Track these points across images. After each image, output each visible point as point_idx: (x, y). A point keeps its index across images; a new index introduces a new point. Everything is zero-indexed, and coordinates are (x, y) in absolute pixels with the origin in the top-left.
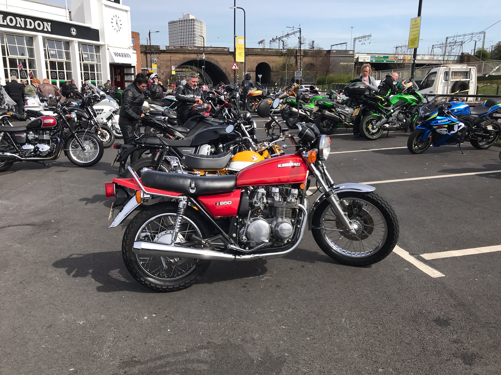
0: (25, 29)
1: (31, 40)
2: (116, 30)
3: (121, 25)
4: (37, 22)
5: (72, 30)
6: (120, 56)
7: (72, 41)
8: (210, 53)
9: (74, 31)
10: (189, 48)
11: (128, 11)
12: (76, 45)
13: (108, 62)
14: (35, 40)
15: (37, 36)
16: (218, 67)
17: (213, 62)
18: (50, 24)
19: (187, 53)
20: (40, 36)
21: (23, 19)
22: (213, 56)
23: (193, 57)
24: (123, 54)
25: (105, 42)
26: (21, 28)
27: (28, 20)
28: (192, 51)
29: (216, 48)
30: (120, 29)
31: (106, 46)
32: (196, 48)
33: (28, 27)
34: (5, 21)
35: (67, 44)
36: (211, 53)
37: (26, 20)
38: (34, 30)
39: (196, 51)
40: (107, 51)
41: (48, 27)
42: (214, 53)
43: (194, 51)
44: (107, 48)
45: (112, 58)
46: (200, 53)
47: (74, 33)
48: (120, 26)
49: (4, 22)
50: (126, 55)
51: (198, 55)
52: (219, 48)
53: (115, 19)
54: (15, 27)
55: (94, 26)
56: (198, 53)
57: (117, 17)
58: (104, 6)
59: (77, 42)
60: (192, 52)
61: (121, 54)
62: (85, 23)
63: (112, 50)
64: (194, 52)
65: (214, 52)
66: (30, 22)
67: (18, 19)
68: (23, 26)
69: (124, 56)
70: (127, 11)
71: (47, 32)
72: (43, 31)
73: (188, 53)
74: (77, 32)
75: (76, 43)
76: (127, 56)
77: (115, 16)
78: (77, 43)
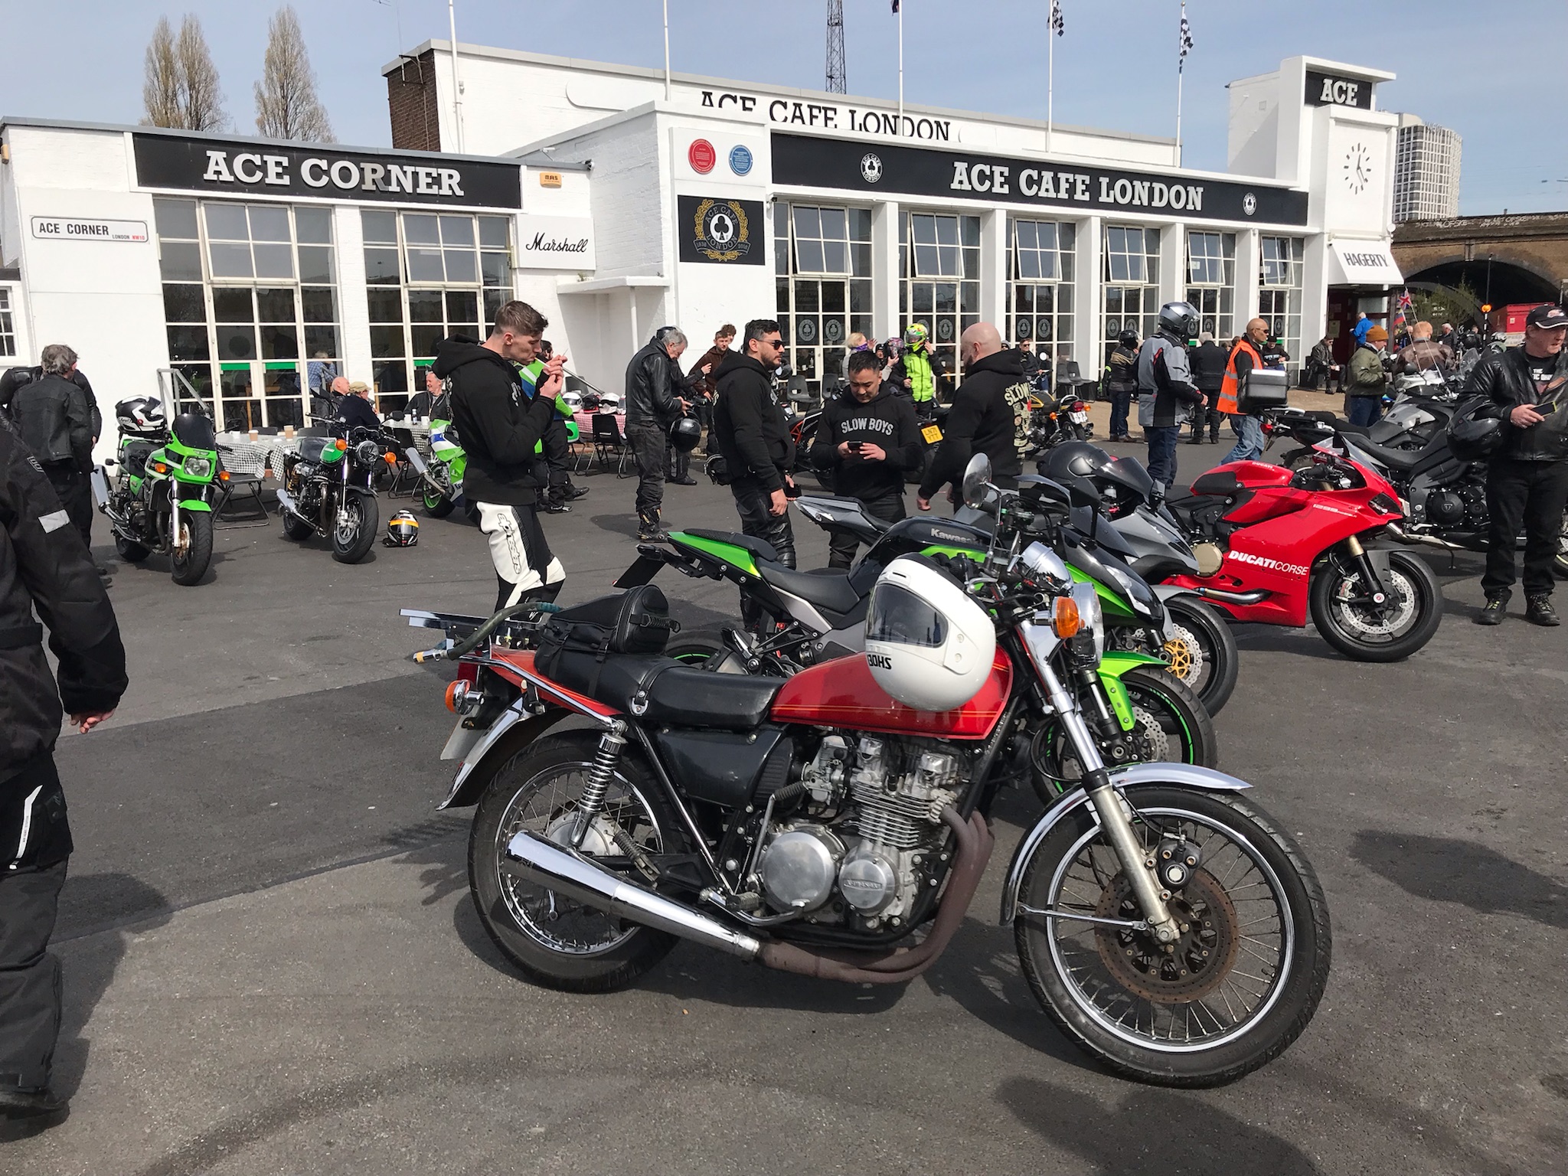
0: (1150, 209)
1: (1155, 234)
2: (1354, 187)
3: (1369, 170)
4: (1174, 189)
5: (1247, 201)
6: (1359, 262)
7: (1245, 231)
8: (1515, 236)
9: (1250, 203)
10: (1439, 224)
11: (1391, 127)
12: (1254, 241)
13: (1326, 280)
14: (1164, 237)
15: (1173, 224)
16: (1543, 280)
17: (1526, 264)
18: (1200, 190)
19: (1428, 241)
20: (1180, 221)
21: (1147, 184)
22: (1527, 246)
23: (1451, 251)
24: (1368, 257)
25: (1322, 227)
26: (1141, 209)
27: (1157, 186)
28: (1449, 233)
29: (1543, 217)
30: (1365, 185)
31: (1326, 237)
32: (1465, 223)
33: (1156, 203)
34: (1111, 192)
35: (1231, 239)
36: (1521, 236)
37: (1154, 185)
38: (1168, 210)
39: (1465, 231)
40: (1326, 251)
41: (1196, 197)
42: (1531, 232)
43: (1458, 232)
44: (1326, 243)
45: (1337, 268)
46: (1476, 238)
47: (1250, 209)
48: (1366, 175)
49: (1108, 196)
50: (1373, 260)
51: (1470, 245)
52: (1553, 214)
53: (1354, 156)
54: (1130, 207)
55: (1300, 183)
56: (1470, 238)
57: (1362, 149)
58: (1332, 122)
59: (1257, 232)
60: (1450, 236)
61: (1362, 258)
62: (1274, 177)
63: (1342, 248)
64: (1456, 236)
65: (1535, 228)
66: (1161, 190)
67: (1137, 183)
68: (1145, 203)
69: (1370, 262)
70: (1387, 128)
71: (1194, 213)
72: (1184, 212)
73: (1433, 241)
74: (1258, 205)
75: (1254, 234)
76: (1376, 261)
77: (1356, 148)
78: (1257, 235)
